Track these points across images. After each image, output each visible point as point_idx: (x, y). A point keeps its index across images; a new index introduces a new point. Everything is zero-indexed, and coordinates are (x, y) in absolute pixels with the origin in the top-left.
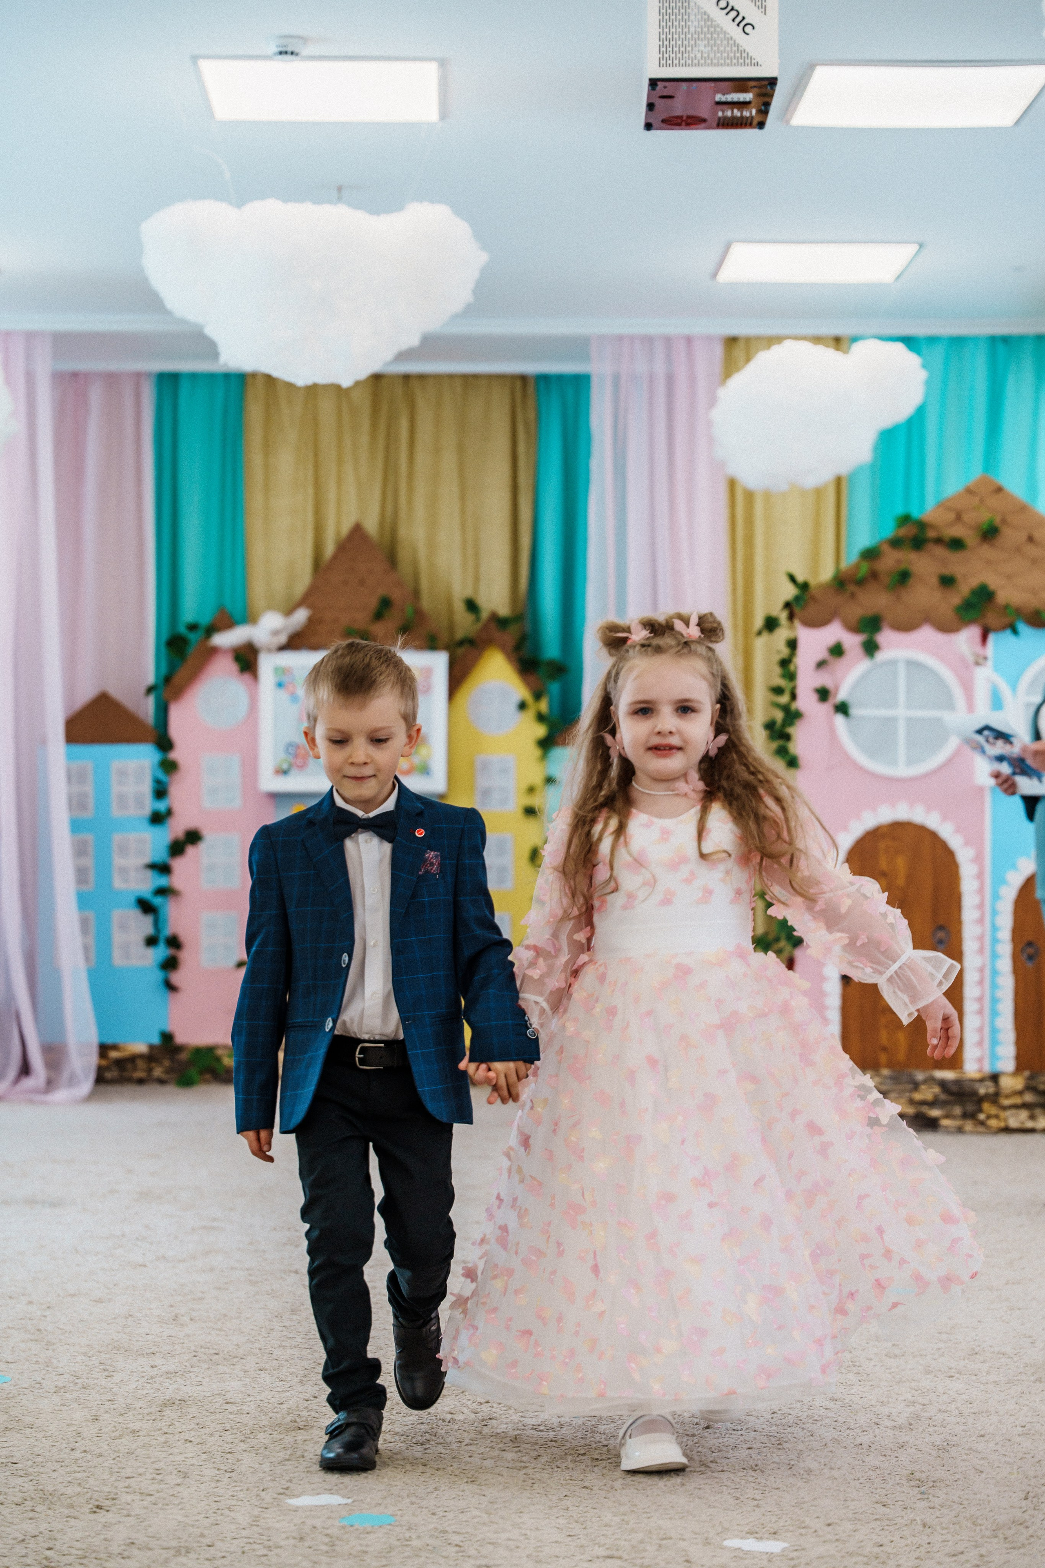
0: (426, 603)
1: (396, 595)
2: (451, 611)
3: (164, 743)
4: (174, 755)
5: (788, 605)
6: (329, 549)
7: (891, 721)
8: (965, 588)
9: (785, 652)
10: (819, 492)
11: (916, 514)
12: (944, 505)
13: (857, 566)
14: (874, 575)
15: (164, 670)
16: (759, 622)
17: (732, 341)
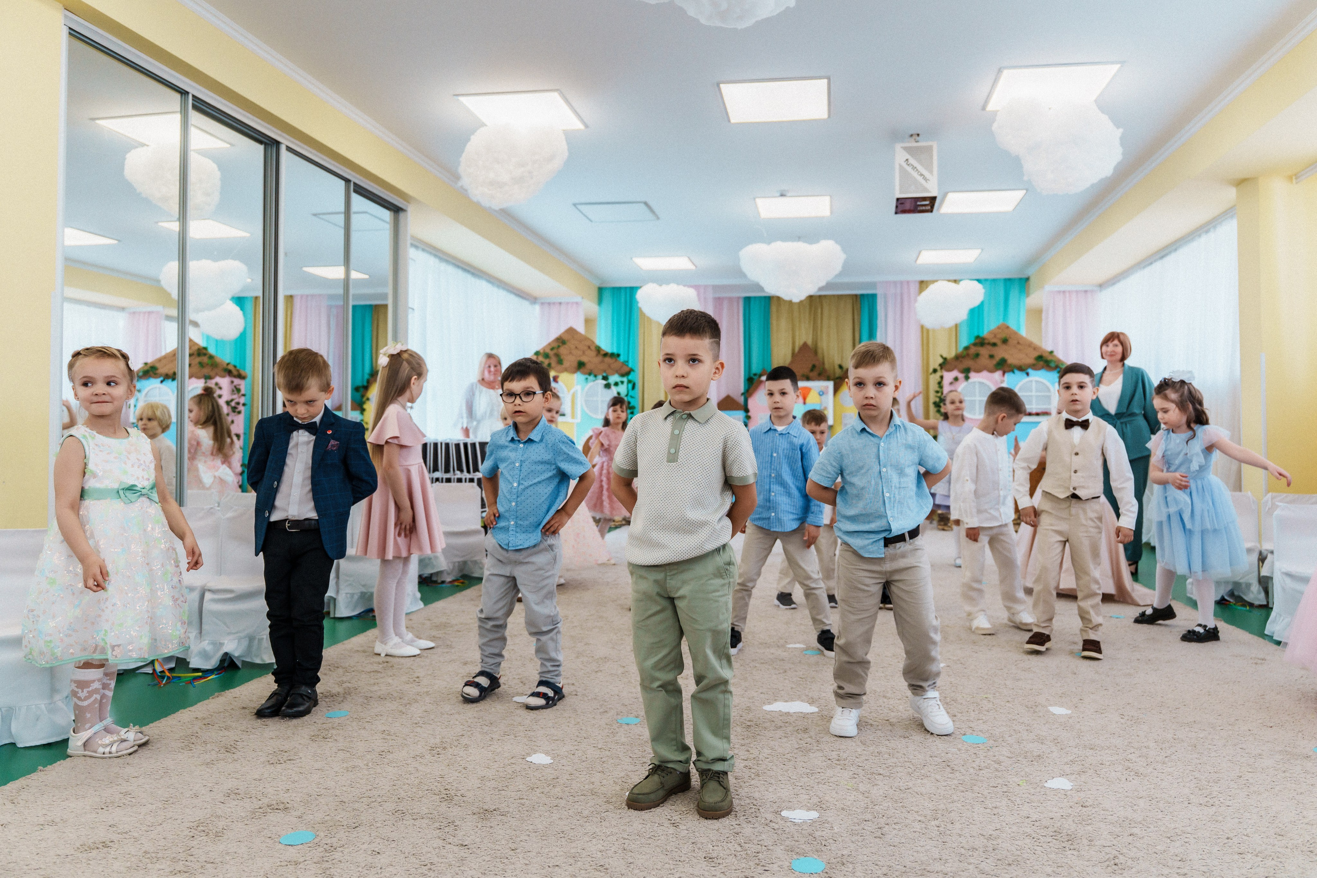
0: (827, 366)
1: (817, 364)
2: (834, 369)
3: (747, 410)
4: (750, 414)
5: (942, 366)
6: (797, 349)
7: (975, 401)
8: (997, 359)
9: (939, 379)
10: (950, 329)
11: (981, 335)
12: (991, 332)
13: (962, 352)
14: (968, 355)
15: (747, 388)
16: (931, 370)
17: (922, 282)
